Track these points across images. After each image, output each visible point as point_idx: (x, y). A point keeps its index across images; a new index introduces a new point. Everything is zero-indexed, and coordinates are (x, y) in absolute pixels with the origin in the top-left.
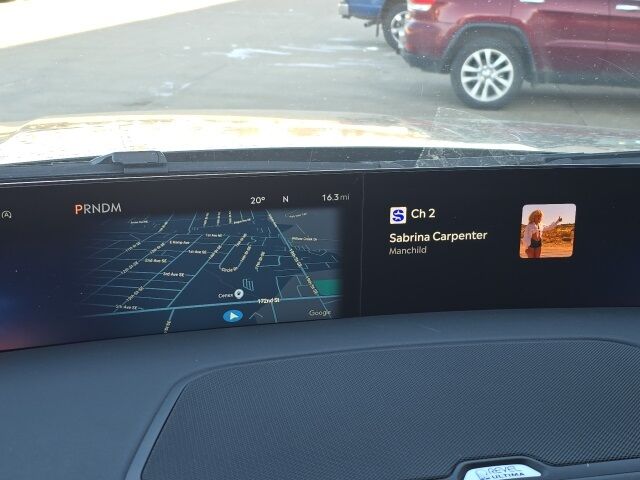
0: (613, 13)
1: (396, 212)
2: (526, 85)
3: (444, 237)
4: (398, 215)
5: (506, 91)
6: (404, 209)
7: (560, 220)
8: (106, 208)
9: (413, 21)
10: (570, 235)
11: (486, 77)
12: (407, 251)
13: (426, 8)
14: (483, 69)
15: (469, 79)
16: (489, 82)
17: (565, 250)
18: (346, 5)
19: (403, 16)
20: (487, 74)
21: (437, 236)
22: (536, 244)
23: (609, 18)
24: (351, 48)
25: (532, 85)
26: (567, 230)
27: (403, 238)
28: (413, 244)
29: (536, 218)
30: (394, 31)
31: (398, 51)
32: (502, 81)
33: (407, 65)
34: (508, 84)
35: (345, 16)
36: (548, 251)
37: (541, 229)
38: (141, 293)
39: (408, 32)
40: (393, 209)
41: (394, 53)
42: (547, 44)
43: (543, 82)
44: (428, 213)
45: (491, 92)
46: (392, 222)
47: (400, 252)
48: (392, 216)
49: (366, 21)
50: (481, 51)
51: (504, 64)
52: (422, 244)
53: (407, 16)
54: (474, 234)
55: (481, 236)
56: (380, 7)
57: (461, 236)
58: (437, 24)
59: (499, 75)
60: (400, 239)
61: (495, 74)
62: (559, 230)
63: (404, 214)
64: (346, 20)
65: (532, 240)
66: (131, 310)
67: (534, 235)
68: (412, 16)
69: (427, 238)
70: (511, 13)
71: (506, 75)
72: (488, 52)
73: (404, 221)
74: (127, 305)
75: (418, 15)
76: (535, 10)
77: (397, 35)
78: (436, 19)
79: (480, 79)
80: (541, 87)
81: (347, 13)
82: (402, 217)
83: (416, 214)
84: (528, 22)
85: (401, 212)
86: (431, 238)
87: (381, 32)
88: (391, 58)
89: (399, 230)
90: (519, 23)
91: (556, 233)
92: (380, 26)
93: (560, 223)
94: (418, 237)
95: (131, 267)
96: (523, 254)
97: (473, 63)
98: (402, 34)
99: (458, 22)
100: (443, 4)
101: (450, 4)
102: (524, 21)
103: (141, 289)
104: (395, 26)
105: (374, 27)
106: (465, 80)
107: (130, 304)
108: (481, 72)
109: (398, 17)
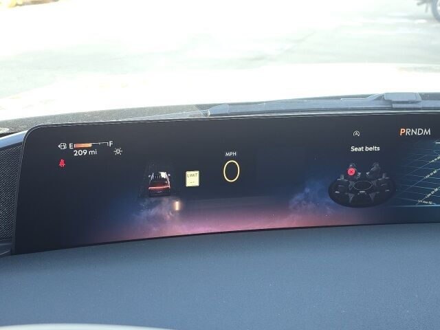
8: (421, 132)
38: (436, 193)
66: (428, 204)
74: (426, 200)
95: (431, 174)
103: (436, 190)
107: (428, 200)
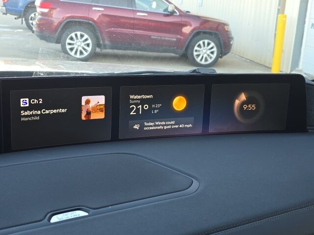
0: (136, 17)
1: (23, 101)
2: (98, 50)
3: (47, 112)
4: (24, 102)
5: (88, 53)
6: (27, 99)
7: (98, 102)
9: (40, 17)
10: (102, 109)
11: (79, 46)
12: (30, 119)
13: (46, 10)
14: (77, 42)
15: (70, 47)
16: (80, 48)
17: (101, 116)
18: (5, 8)
19: (35, 15)
20: (79, 44)
21: (44, 111)
22: (88, 113)
23: (134, 19)
24: (8, 30)
25: (101, 50)
26: (102, 107)
27: (27, 113)
28: (33, 115)
29: (88, 102)
30: (31, 22)
31: (33, 32)
32: (86, 47)
33: (38, 39)
34: (89, 49)
35: (4, 14)
36: (94, 116)
37: (91, 107)
39: (38, 22)
40: (22, 100)
41: (31, 33)
42: (106, 30)
43: (106, 49)
44: (39, 101)
45: (81, 53)
46: (22, 106)
47: (26, 119)
48: (21, 103)
49: (16, 17)
50: (75, 33)
51: (86, 40)
52: (37, 115)
53: (37, 14)
54: (61, 110)
55: (64, 111)
56: (23, 9)
57: (55, 111)
58: (52, 19)
59: (85, 45)
60: (26, 113)
61: (83, 45)
62: (98, 107)
63: (28, 102)
64: (5, 15)
65: (87, 112)
67: (88, 109)
68: (39, 14)
69: (39, 112)
70: (89, 14)
71: (88, 45)
72: (79, 33)
73: (28, 105)
75: (42, 14)
76: (100, 14)
77: (32, 24)
78: (51, 17)
79: (75, 46)
80: (105, 51)
81: (5, 12)
82: (26, 103)
83: (33, 101)
84: (97, 19)
85: (26, 101)
86: (41, 112)
87: (24, 22)
88: (29, 35)
89: (25, 109)
90: (92, 20)
91: (97, 108)
92: (24, 19)
93: (98, 104)
94: (35, 112)
96: (83, 118)
97: (72, 39)
98: (34, 23)
99: (63, 18)
100: (55, 9)
101: (58, 9)
102: (95, 19)
104: (31, 19)
105: (20, 19)
106: (68, 47)
108: (76, 43)
109: (32, 15)
